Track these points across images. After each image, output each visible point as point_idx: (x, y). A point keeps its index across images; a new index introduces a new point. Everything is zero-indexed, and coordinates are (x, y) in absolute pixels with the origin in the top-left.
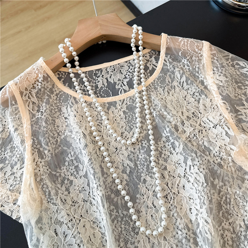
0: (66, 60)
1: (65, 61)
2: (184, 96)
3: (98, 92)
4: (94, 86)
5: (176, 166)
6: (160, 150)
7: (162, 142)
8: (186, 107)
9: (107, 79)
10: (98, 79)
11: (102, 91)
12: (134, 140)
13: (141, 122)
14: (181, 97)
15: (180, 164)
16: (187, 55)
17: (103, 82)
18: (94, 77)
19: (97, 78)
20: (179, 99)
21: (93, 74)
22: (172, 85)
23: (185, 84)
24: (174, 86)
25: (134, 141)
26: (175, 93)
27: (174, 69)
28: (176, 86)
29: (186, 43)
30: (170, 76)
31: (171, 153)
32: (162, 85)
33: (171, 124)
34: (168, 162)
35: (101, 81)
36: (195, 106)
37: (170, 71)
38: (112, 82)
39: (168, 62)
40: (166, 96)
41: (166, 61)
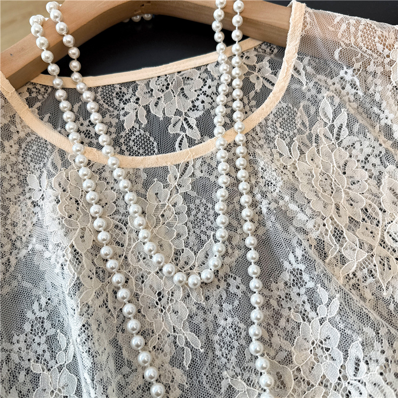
0: (47, 55)
1: (43, 57)
2: (342, 163)
3: (122, 140)
4: (114, 124)
5: (316, 355)
6: (276, 307)
7: (281, 285)
8: (347, 193)
9: (147, 108)
10: (126, 107)
11: (133, 137)
12: (207, 274)
13: (229, 227)
14: (335, 164)
15: (328, 350)
16: (354, 59)
17: (137, 116)
18: (116, 102)
19: (122, 105)
20: (327, 170)
21: (114, 95)
22: (312, 132)
23: (345, 132)
24: (317, 136)
25: (208, 279)
26: (318, 152)
27: (319, 92)
28: (321, 136)
29: (352, 29)
30: (307, 109)
31: (305, 317)
32: (286, 133)
33: (308, 237)
34: (296, 340)
35: (132, 113)
36: (370, 190)
37: (308, 95)
38: (160, 116)
39: (303, 73)
40: (295, 161)
41: (298, 72)
